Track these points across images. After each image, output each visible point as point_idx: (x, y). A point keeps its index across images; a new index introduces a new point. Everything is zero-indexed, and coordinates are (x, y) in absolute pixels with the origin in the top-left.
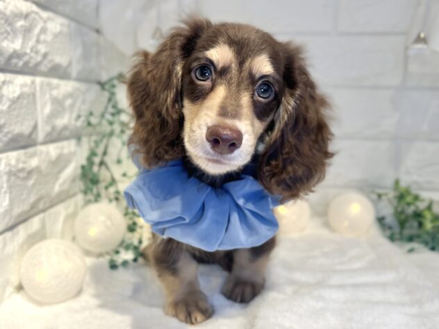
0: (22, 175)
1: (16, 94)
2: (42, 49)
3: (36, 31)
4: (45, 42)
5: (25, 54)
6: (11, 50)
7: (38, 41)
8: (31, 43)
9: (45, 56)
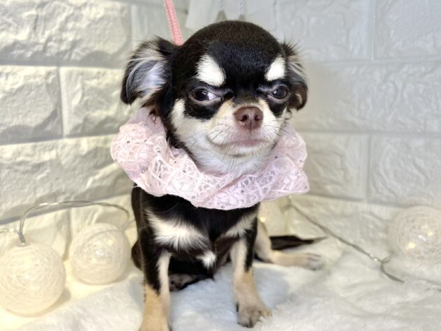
2: (70, 37)
7: (62, 29)
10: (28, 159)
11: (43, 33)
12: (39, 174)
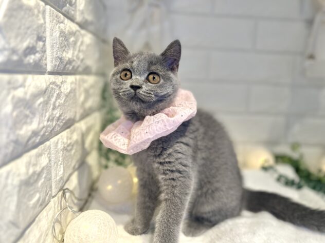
0: (69, 148)
1: (68, 91)
2: (81, 56)
3: (79, 44)
4: (83, 51)
5: (74, 60)
6: (67, 59)
7: (79, 51)
8: (76, 53)
9: (82, 60)
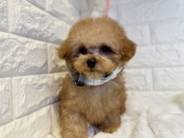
10: (37, 82)
11: (43, 28)
12: (41, 89)
